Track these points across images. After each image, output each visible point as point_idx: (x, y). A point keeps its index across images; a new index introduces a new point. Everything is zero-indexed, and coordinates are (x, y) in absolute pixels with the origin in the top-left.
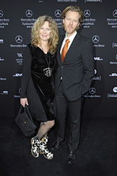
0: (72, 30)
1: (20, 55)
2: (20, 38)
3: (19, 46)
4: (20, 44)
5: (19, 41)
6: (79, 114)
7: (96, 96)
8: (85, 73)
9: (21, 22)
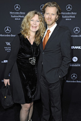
0: (51, 22)
1: (8, 44)
2: (9, 29)
3: (8, 36)
4: (9, 34)
5: (8, 31)
6: (60, 97)
8: (63, 59)
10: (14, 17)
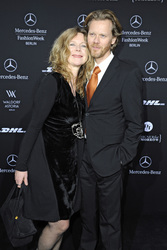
1: (12, 94)
2: (13, 63)
3: (11, 77)
5: (11, 68)
7: (152, 172)
8: (127, 127)
9: (16, 35)
10: (25, 38)
